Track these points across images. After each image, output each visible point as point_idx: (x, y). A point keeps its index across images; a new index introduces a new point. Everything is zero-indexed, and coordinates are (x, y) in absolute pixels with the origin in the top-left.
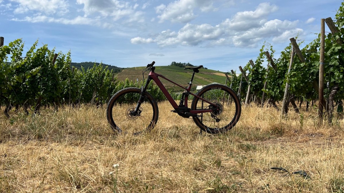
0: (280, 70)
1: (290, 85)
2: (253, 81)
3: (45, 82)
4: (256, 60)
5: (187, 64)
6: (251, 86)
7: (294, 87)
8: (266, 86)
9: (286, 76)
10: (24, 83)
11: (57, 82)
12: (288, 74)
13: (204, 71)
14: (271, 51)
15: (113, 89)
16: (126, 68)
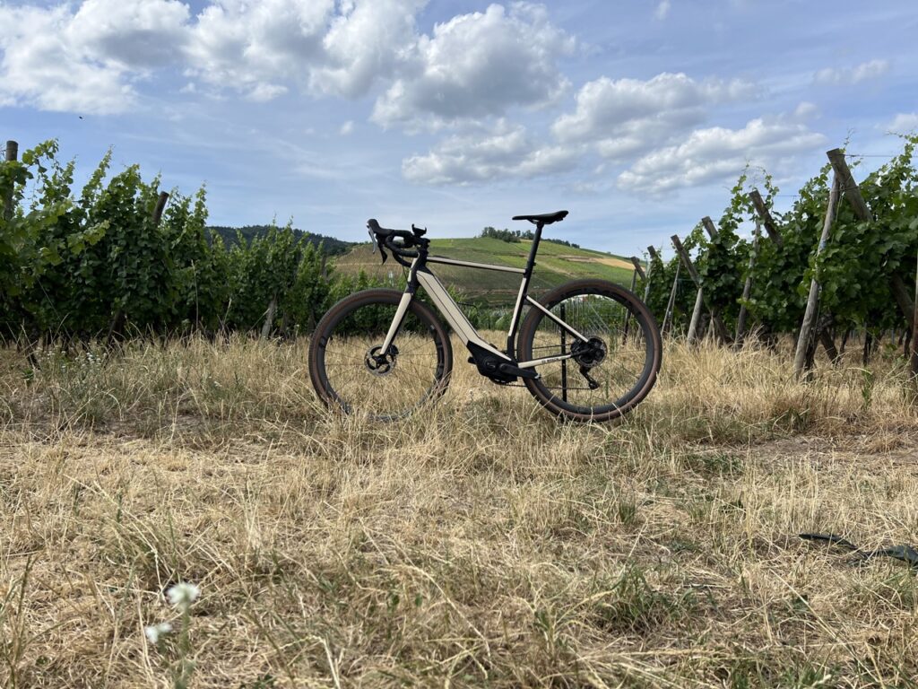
0: (791, 244)
1: (823, 285)
2: (712, 275)
3: (135, 271)
4: (720, 218)
5: (524, 235)
6: (705, 290)
7: (834, 291)
8: (750, 289)
9: (811, 260)
10: (76, 274)
11: (166, 270)
12: (819, 253)
13: (570, 254)
14: (768, 191)
15: (324, 296)
16: (361, 244)
